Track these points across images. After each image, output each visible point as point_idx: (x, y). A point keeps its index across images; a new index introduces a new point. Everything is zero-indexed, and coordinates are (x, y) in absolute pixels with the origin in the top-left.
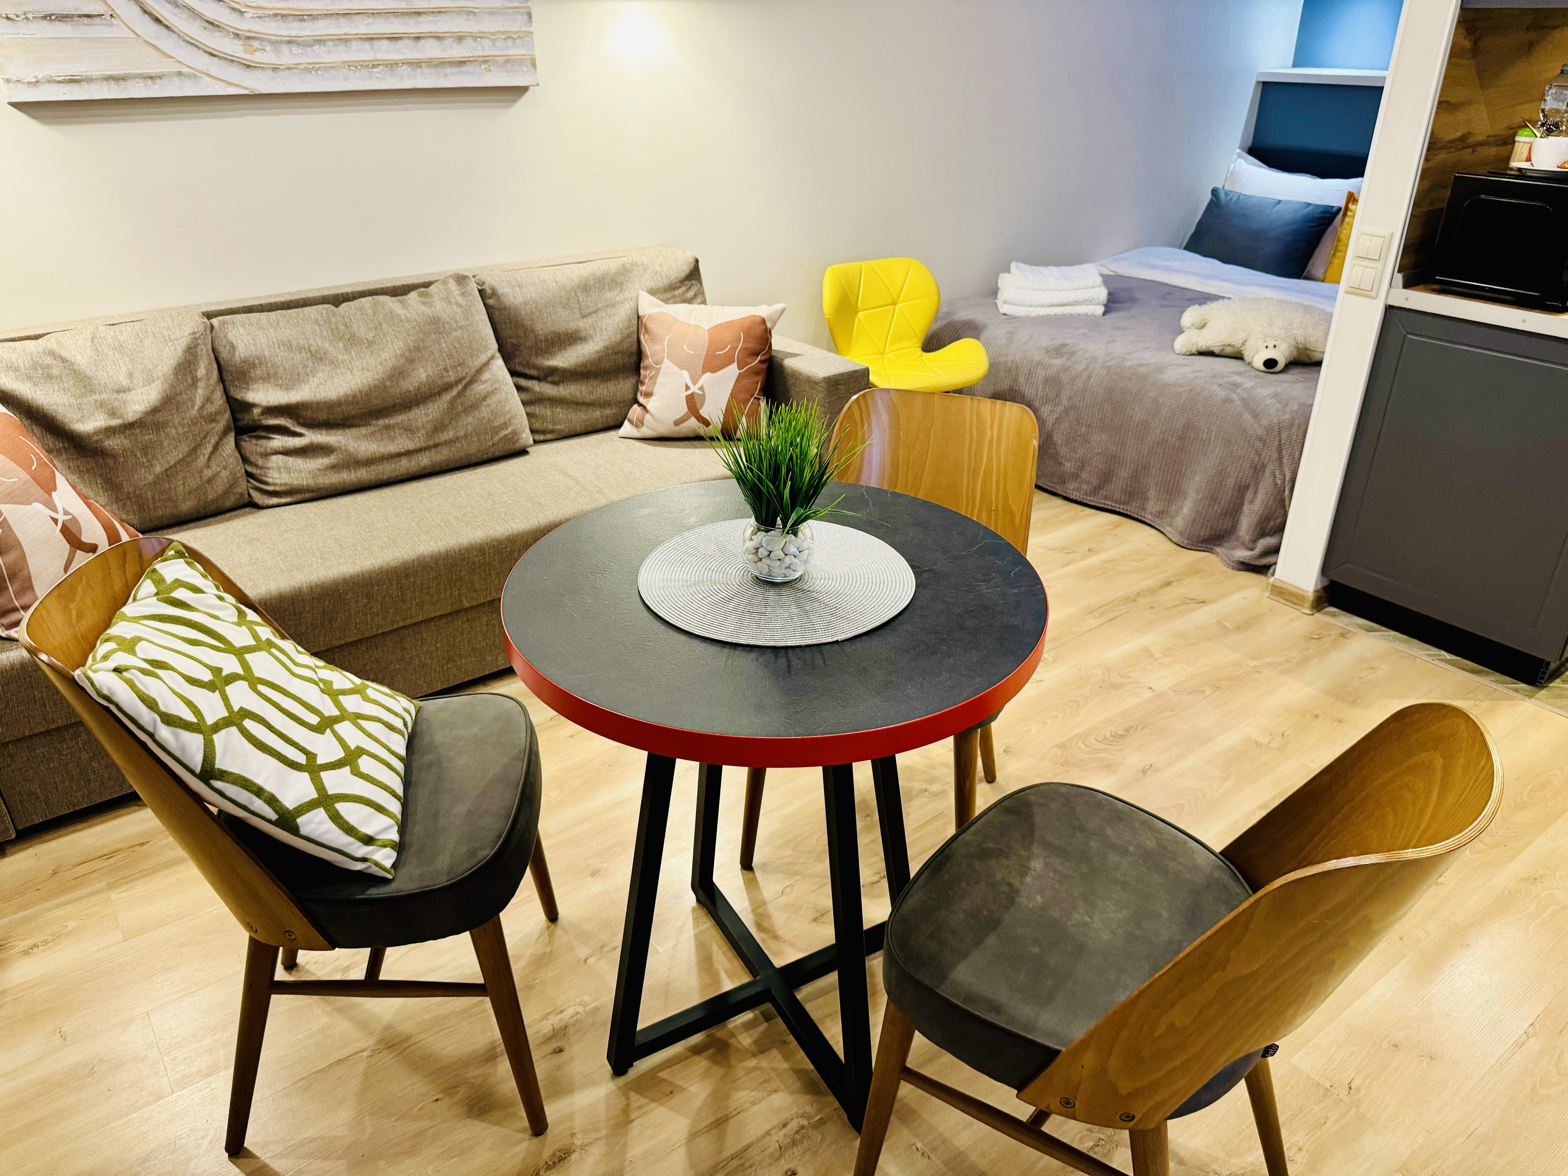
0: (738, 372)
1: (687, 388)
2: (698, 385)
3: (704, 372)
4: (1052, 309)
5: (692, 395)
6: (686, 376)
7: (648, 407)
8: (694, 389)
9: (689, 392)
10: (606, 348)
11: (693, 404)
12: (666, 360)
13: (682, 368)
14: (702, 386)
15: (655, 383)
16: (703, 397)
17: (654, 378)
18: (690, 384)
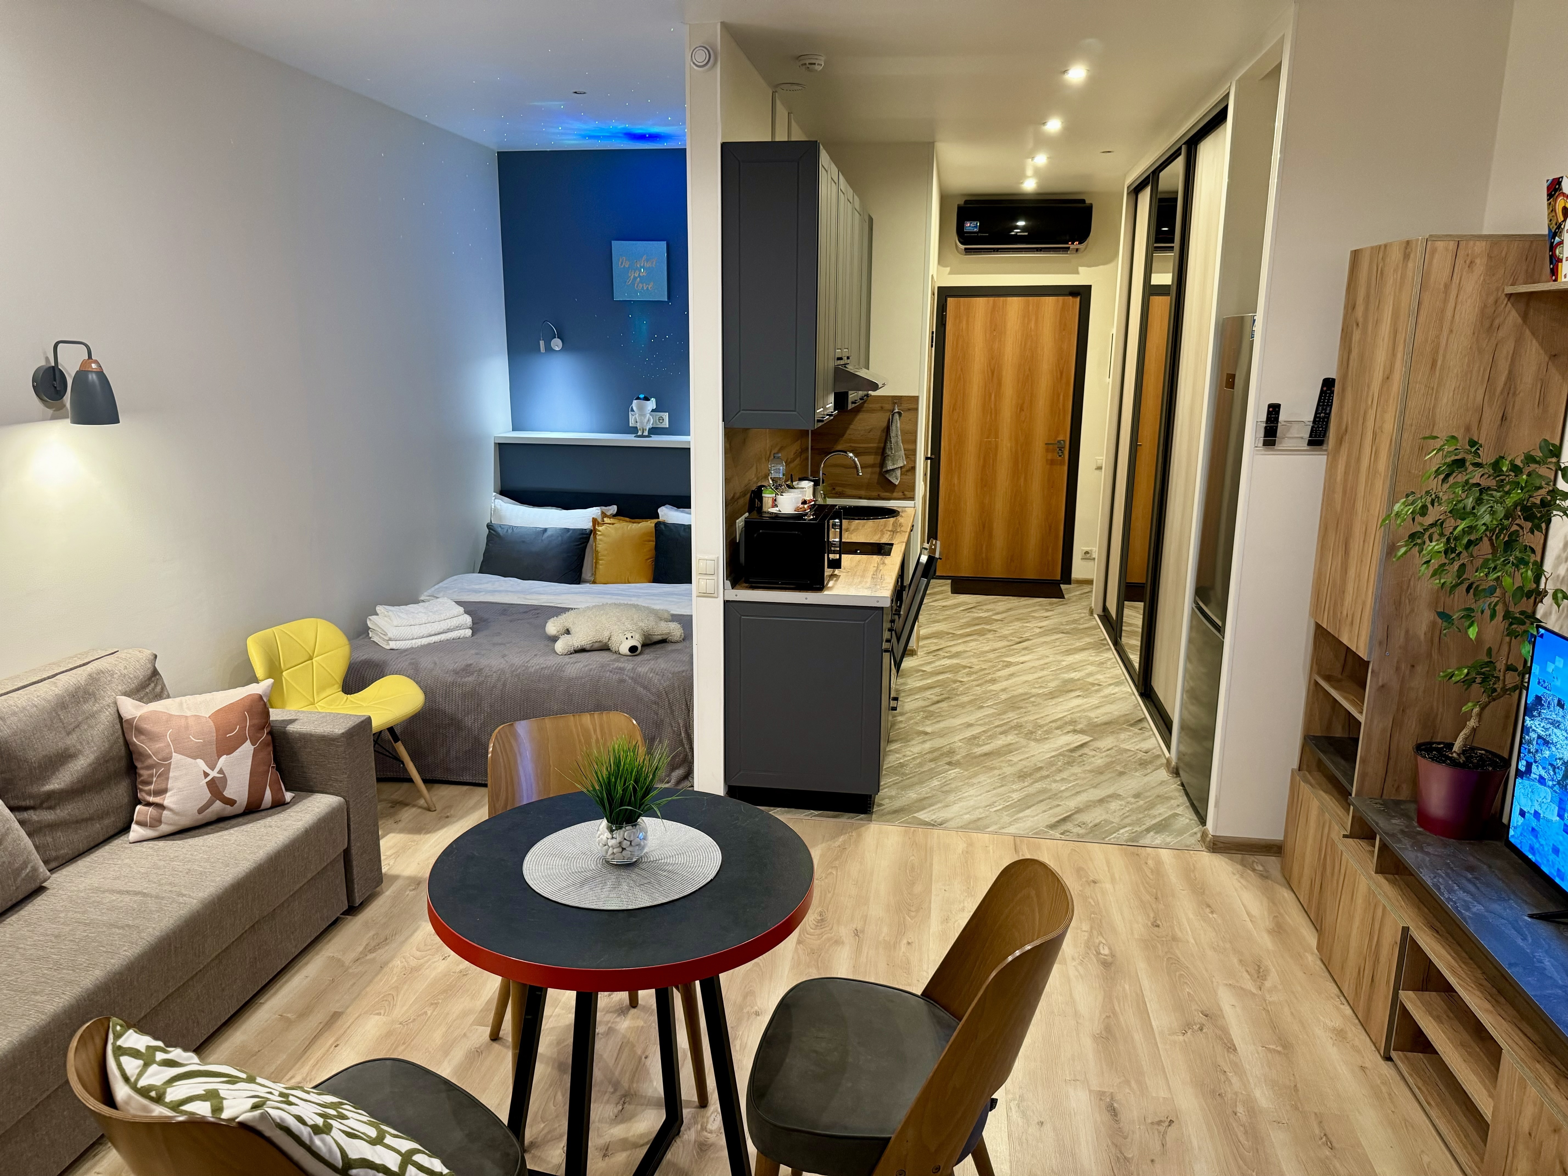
0: (253, 747)
1: (206, 775)
2: (217, 769)
3: (219, 757)
4: (431, 638)
5: (213, 779)
6: (201, 764)
7: (166, 803)
8: (213, 774)
9: (209, 778)
10: (97, 759)
11: (216, 787)
12: (174, 754)
13: (195, 758)
14: (221, 769)
15: (167, 779)
16: (224, 779)
17: (165, 776)
18: (208, 770)
